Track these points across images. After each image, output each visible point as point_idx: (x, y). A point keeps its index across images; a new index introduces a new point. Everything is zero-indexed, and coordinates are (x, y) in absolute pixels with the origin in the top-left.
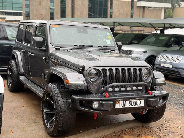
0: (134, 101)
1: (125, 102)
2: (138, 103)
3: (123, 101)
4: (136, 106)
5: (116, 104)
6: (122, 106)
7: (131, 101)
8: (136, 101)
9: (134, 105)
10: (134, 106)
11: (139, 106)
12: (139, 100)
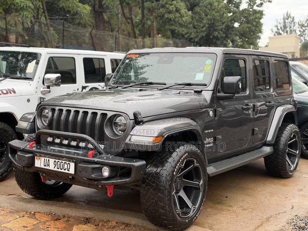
0: (60, 161)
1: (49, 160)
2: (66, 166)
3: (46, 158)
4: (63, 171)
5: (36, 161)
6: (44, 166)
7: (57, 161)
8: (64, 162)
9: (61, 169)
10: (59, 170)
11: (66, 171)
12: (67, 162)
